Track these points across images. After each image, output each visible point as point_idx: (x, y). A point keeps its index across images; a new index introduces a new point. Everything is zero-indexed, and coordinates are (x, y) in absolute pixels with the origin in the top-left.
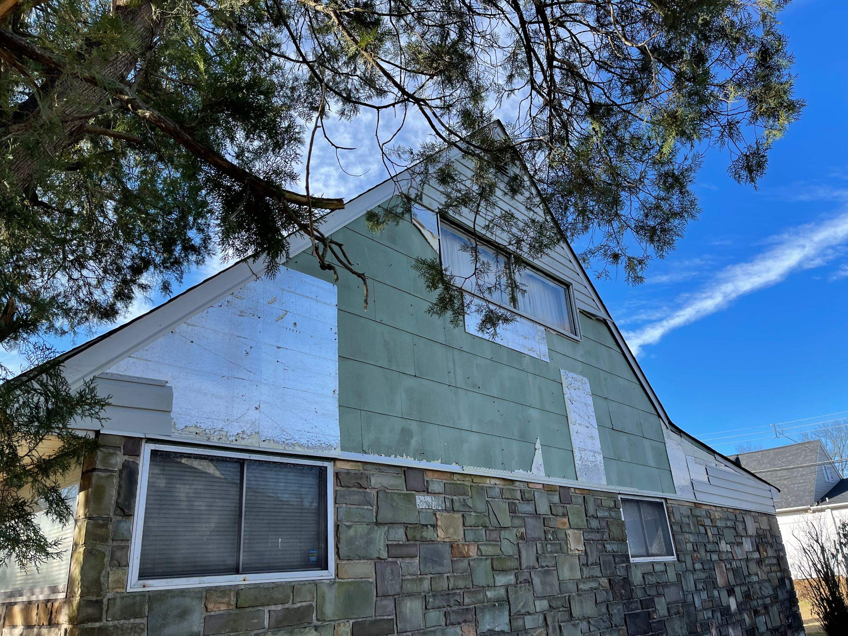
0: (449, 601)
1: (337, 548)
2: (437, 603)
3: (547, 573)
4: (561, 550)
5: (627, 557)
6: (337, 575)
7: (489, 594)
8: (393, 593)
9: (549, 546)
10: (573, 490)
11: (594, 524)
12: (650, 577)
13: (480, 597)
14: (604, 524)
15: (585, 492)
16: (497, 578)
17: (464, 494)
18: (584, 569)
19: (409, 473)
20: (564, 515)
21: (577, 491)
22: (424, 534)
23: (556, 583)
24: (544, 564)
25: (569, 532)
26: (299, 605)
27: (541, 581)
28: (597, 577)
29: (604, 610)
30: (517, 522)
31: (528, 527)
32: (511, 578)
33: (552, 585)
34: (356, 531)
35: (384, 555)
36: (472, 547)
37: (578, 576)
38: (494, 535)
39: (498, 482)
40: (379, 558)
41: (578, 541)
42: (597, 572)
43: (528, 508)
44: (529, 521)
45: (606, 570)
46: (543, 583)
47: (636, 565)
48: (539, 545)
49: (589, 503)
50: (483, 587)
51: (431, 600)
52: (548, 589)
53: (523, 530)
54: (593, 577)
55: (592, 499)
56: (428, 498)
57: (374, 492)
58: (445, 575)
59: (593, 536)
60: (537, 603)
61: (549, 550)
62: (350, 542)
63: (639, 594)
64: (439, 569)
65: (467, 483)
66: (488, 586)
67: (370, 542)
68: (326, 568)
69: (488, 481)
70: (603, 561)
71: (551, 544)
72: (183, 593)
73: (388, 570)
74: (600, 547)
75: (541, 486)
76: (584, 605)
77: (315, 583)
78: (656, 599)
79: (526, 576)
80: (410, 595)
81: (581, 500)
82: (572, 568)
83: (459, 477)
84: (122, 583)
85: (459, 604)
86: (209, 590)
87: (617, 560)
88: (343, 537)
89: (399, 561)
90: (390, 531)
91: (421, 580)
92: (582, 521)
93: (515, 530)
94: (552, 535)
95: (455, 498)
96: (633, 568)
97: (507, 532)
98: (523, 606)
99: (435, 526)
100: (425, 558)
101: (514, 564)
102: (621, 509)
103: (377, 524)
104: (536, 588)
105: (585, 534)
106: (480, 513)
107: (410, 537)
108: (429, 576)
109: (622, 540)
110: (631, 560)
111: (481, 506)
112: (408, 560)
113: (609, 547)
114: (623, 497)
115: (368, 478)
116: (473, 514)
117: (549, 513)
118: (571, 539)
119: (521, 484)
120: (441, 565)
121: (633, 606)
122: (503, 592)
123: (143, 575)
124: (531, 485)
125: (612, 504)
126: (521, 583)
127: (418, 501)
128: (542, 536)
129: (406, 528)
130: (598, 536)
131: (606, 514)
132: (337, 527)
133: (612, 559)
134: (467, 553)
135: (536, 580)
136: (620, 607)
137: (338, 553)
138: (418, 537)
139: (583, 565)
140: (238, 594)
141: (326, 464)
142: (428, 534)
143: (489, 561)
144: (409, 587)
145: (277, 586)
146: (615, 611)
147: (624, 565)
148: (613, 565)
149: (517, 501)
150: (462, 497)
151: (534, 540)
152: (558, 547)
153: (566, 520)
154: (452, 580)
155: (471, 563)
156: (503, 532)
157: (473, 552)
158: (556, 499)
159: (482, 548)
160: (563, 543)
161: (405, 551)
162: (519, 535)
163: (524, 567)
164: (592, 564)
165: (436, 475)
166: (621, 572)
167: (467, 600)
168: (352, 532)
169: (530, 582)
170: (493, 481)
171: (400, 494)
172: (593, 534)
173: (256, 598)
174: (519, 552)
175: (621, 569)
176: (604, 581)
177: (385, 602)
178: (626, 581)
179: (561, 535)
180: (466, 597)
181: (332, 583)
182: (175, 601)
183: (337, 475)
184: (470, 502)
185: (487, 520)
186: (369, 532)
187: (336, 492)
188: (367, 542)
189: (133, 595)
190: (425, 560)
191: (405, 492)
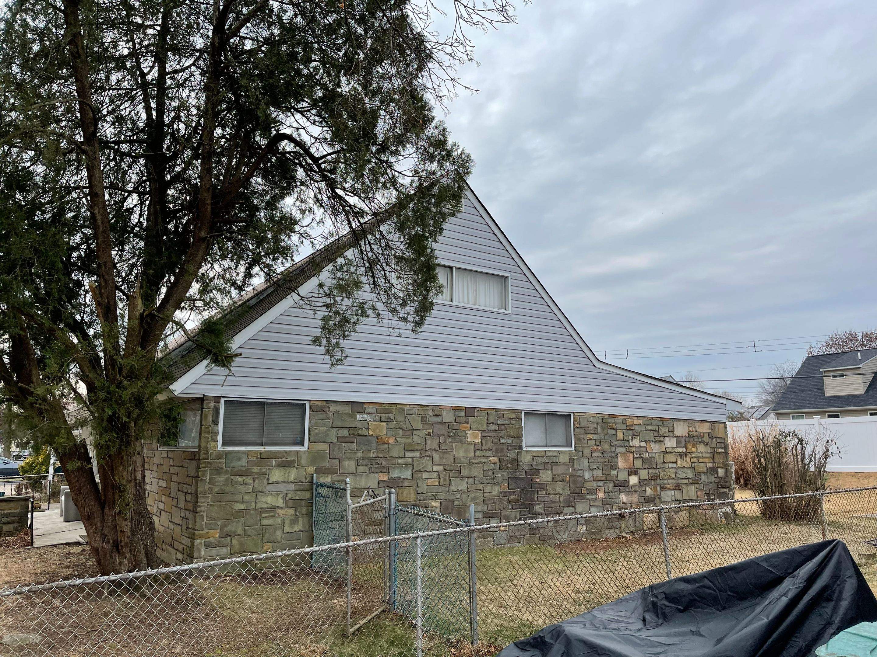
0: (372, 462)
1: (309, 438)
2: (365, 463)
3: (445, 453)
4: (460, 442)
6: (309, 449)
7: (400, 461)
9: (450, 439)
10: (478, 409)
13: (393, 462)
14: (503, 428)
15: (489, 410)
16: (406, 454)
17: (390, 413)
18: (478, 452)
20: (466, 423)
21: (482, 409)
22: (360, 432)
23: (452, 458)
24: (444, 448)
25: (469, 432)
26: (289, 459)
28: (488, 456)
30: (426, 427)
31: (435, 429)
33: (447, 459)
34: (320, 430)
35: (335, 441)
37: (472, 455)
38: (408, 433)
39: (415, 406)
40: (332, 442)
41: (475, 437)
42: (488, 454)
44: (436, 426)
48: (442, 439)
49: (491, 415)
50: (396, 457)
51: (361, 461)
52: (445, 461)
53: (430, 431)
54: (484, 456)
55: (495, 414)
56: (365, 416)
57: (332, 414)
58: (372, 451)
59: (490, 434)
60: (434, 467)
61: (449, 441)
62: (316, 435)
64: (369, 448)
65: (392, 408)
66: (400, 457)
67: (327, 435)
68: (303, 445)
69: (408, 406)
71: (452, 438)
72: (238, 452)
73: (337, 448)
75: (449, 408)
79: (428, 453)
80: (349, 459)
81: (484, 414)
82: (467, 451)
83: (388, 405)
84: (215, 447)
86: (249, 451)
89: (344, 444)
90: (340, 431)
92: (482, 426)
93: (424, 431)
94: (454, 433)
95: (383, 415)
97: (418, 431)
98: (423, 468)
100: (360, 443)
101: (420, 447)
102: (523, 419)
103: (332, 427)
104: (435, 459)
105: (483, 433)
106: (399, 422)
107: (351, 434)
108: (361, 451)
111: (401, 418)
112: (349, 444)
113: (503, 441)
114: (527, 412)
115: (329, 408)
116: (394, 422)
117: (454, 422)
118: (470, 436)
119: (434, 407)
120: (370, 446)
122: (410, 460)
123: (223, 445)
124: (442, 407)
126: (424, 457)
127: (358, 417)
129: (349, 429)
130: (495, 435)
131: (506, 422)
132: (309, 429)
134: (388, 441)
135: (436, 456)
137: (309, 440)
138: (356, 433)
139: (477, 449)
140: (261, 454)
141: (305, 402)
142: (364, 432)
143: (402, 446)
145: (279, 451)
149: (429, 416)
151: (439, 436)
152: (458, 440)
153: (468, 425)
154: (375, 453)
155: (390, 446)
156: (415, 432)
157: (392, 440)
158: (462, 414)
159: (398, 439)
160: (462, 438)
161: (347, 440)
162: (427, 433)
165: (371, 404)
168: (317, 431)
170: (412, 406)
171: (347, 414)
173: (269, 455)
176: (494, 459)
177: (334, 461)
179: (462, 434)
180: (384, 462)
182: (236, 455)
183: (311, 407)
184: (393, 417)
185: (404, 426)
187: (310, 414)
188: (325, 435)
189: (220, 451)
190: (359, 444)
191: (351, 413)
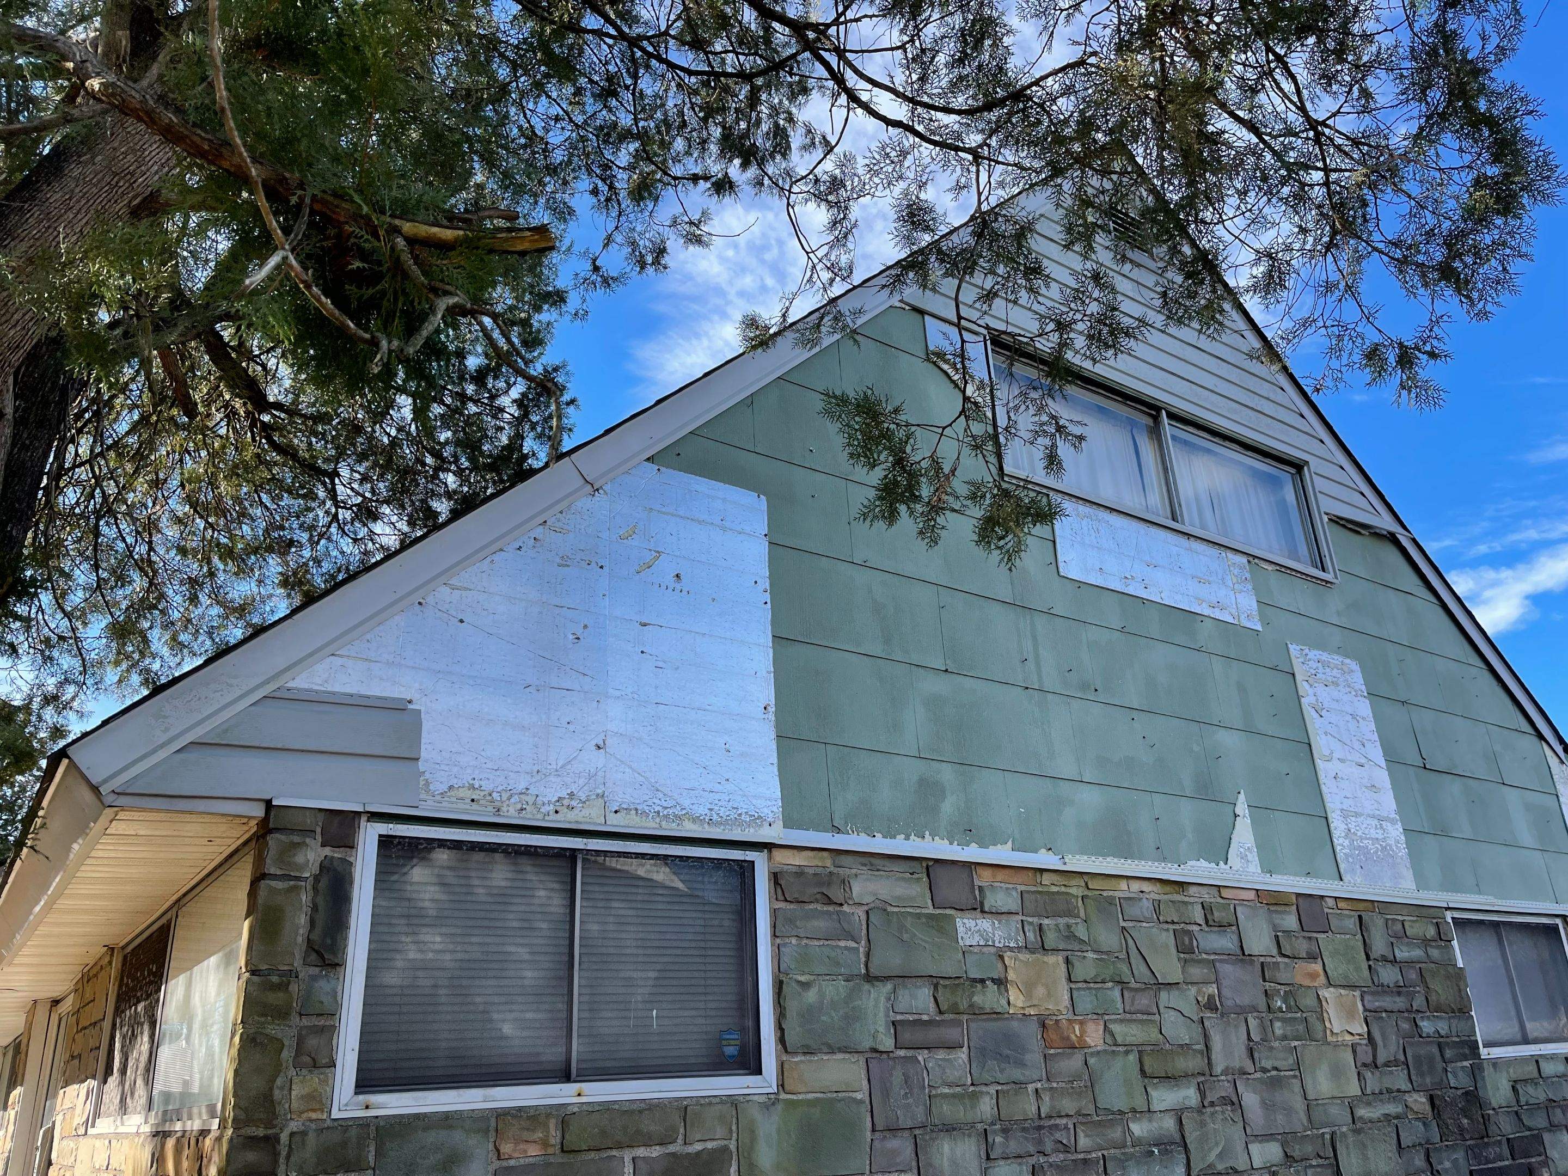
0: (1040, 1142)
1: (780, 1029)
2: (1014, 1147)
3: (1275, 1083)
4: (1309, 1035)
5: (1474, 1046)
6: (782, 1086)
7: (1138, 1129)
8: (909, 1124)
9: (1277, 1024)
10: (1331, 902)
11: (1389, 975)
12: (1530, 1089)
13: (1116, 1133)
14: (1413, 975)
15: (1361, 906)
16: (1154, 1093)
17: (1070, 913)
18: (1368, 1075)
19: (938, 871)
20: (1312, 957)
21: (1341, 905)
22: (977, 999)
23: (1299, 1105)
24: (1267, 1064)
25: (1326, 993)
26: (698, 1147)
27: (1263, 1103)
28: (1399, 1091)
29: (1419, 1161)
30: (1196, 972)
31: (1225, 983)
32: (1188, 1095)
33: (1289, 1111)
34: (821, 994)
35: (887, 1043)
36: (1091, 1027)
37: (1354, 1089)
38: (1143, 1001)
39: (1146, 887)
40: (875, 1050)
41: (1351, 1015)
42: (1399, 1080)
43: (1225, 942)
44: (1227, 969)
45: (1422, 1075)
46: (1268, 1106)
47: (1495, 1063)
48: (1253, 1023)
49: (1373, 931)
50: (1121, 1112)
51: (998, 1139)
52: (1280, 1118)
53: (1213, 989)
54: (1389, 1091)
55: (1380, 922)
56: (985, 924)
57: (860, 912)
58: (1031, 1087)
59: (1387, 1002)
60: (1255, 1148)
61: (1279, 1032)
62: (809, 1014)
63: (1505, 1126)
64: (1017, 1074)
65: (1073, 891)
66: (1134, 1111)
67: (853, 1017)
68: (759, 1071)
69: (1123, 885)
70: (1413, 1057)
71: (1284, 1020)
72: (447, 1120)
73: (897, 1077)
74: (1405, 1026)
75: (1251, 895)
76: (1370, 1153)
77: (734, 1102)
78: (1547, 1137)
79: (1225, 1089)
80: (950, 1129)
81: (1351, 923)
82: (1337, 1072)
83: (1055, 878)
84: (320, 1101)
85: (1066, 1149)
86: (502, 1115)
87: (1448, 1053)
88: (792, 1006)
89: (921, 1056)
90: (900, 992)
91: (974, 1097)
92: (1358, 969)
93: (1193, 990)
94: (1285, 1001)
95: (1046, 922)
96: (1488, 1071)
97: (1175, 993)
98: (1220, 1156)
99: (1001, 983)
100: (983, 1052)
101: (1194, 1063)
102: (1455, 943)
103: (869, 978)
104: (1249, 1115)
105: (1367, 998)
106: (1107, 953)
107: (944, 1007)
108: (992, 1089)
109: (1460, 1010)
110: (1484, 1052)
111: (1108, 939)
112: (941, 1054)
113: (1427, 1026)
114: (1457, 915)
115: (845, 883)
116: (1090, 955)
117: (1274, 952)
118: (1331, 1010)
119: (1204, 890)
120: (1021, 1064)
121: (1491, 1152)
122: (1169, 1123)
123: (365, 1084)
124: (1225, 893)
125: (1431, 932)
126: (1212, 1104)
127: (961, 929)
128: (1262, 1003)
129: (936, 987)
130: (1400, 1003)
131: (1418, 953)
132: (779, 987)
133: (1435, 1050)
134: (1080, 1038)
135: (1250, 1099)
136: (1460, 1155)
137: (782, 1040)
138: (963, 1005)
139: (1365, 1065)
140: (564, 1124)
141: (750, 855)
142: (988, 998)
143: (1133, 1058)
144: (947, 1111)
145: (651, 1107)
146: (1447, 1164)
147: (1466, 1064)
148: (1440, 1065)
149: (1195, 928)
150: (1062, 921)
151: (1242, 1011)
152: (1301, 1028)
153: (1318, 967)
154: (1046, 1098)
155: (1092, 1061)
156: (1164, 995)
157: (1094, 1036)
158: (1291, 921)
159: (1115, 1028)
160: (1312, 1018)
161: (933, 1035)
162: (1203, 1000)
163: (1218, 1069)
164: (1387, 1064)
165: (1001, 875)
166: (1458, 1078)
167: (1083, 1142)
168: (811, 996)
169: (1235, 1103)
170: (1136, 886)
171: (918, 916)
172: (1388, 999)
173: (603, 1133)
174: (1206, 1036)
175: (1460, 1074)
176: (1419, 1101)
177: (894, 1143)
178: (1473, 1099)
179: (1308, 1001)
180: (1081, 1135)
181: (771, 1103)
182: (431, 1137)
183: (776, 878)
184: (1081, 932)
185: (1125, 968)
186: (849, 997)
187: (774, 913)
188: (846, 1017)
189: (344, 1125)
190: (980, 1055)
191: (931, 910)
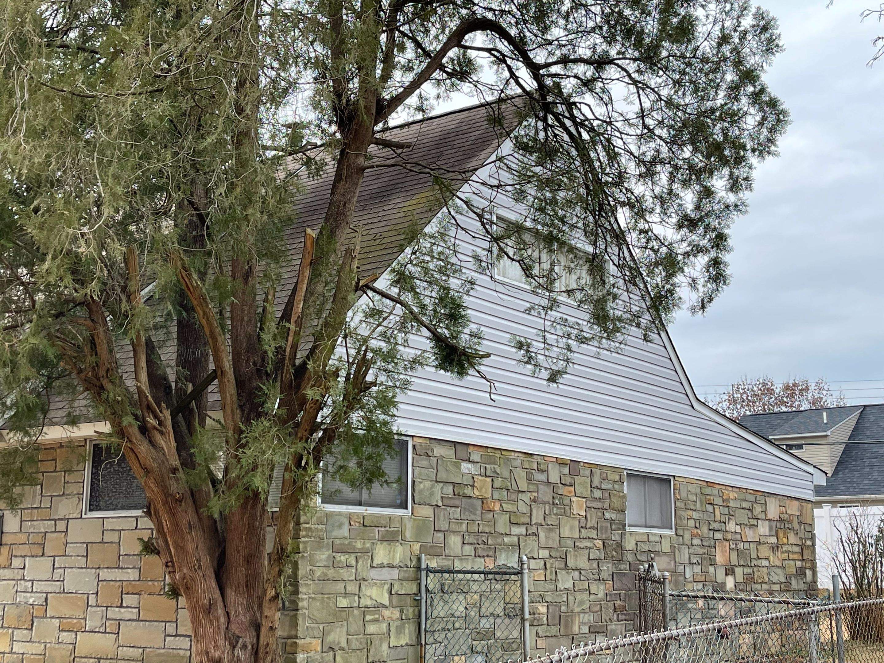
0: (478, 540)
2: (471, 541)
3: (552, 530)
4: (565, 514)
5: (624, 525)
6: (413, 514)
7: (506, 539)
8: (443, 530)
9: (555, 509)
11: (598, 494)
12: (642, 545)
13: (500, 540)
14: (607, 495)
17: (495, 464)
18: (582, 531)
19: (458, 446)
20: (572, 485)
23: (557, 539)
26: (392, 529)
27: (546, 536)
28: (591, 538)
29: (595, 565)
30: (532, 488)
32: (523, 530)
34: (424, 486)
35: (440, 503)
36: (497, 503)
37: (576, 535)
38: (514, 497)
42: (593, 534)
43: (543, 477)
44: (541, 487)
45: (601, 533)
47: (631, 533)
51: (467, 537)
52: (550, 542)
54: (588, 538)
55: (598, 473)
56: (470, 465)
57: (435, 459)
60: (540, 551)
61: (555, 512)
62: (421, 492)
63: (629, 557)
64: (474, 517)
67: (432, 494)
68: (407, 509)
70: (599, 526)
71: (557, 508)
72: (340, 514)
73: (442, 513)
74: (600, 514)
76: (578, 559)
77: (401, 517)
80: (454, 532)
81: (586, 473)
85: (485, 543)
86: (351, 513)
87: (614, 527)
88: (416, 489)
89: (448, 508)
90: (445, 487)
92: (585, 491)
94: (559, 500)
96: (628, 535)
98: (529, 552)
99: (472, 487)
103: (436, 482)
104: (541, 540)
109: (623, 511)
110: (628, 528)
113: (607, 515)
114: (629, 472)
117: (557, 482)
118: (576, 505)
120: (475, 514)
121: (622, 566)
123: (323, 501)
124: (546, 458)
125: (617, 478)
127: (462, 467)
128: (551, 501)
129: (454, 486)
131: (609, 486)
132: (413, 482)
133: (609, 525)
138: (461, 493)
139: (582, 527)
142: (468, 491)
144: (453, 527)
146: (605, 568)
147: (620, 532)
148: (609, 531)
152: (563, 511)
153: (571, 489)
157: (497, 507)
159: (503, 505)
161: (452, 502)
164: (589, 528)
166: (616, 537)
167: (490, 542)
168: (422, 486)
169: (536, 535)
171: (451, 462)
172: (595, 503)
175: (617, 535)
176: (599, 543)
177: (439, 535)
178: (619, 545)
179: (567, 501)
180: (490, 540)
181: (410, 518)
184: (498, 471)
186: (431, 487)
187: (413, 458)
188: (430, 494)
190: (464, 510)
